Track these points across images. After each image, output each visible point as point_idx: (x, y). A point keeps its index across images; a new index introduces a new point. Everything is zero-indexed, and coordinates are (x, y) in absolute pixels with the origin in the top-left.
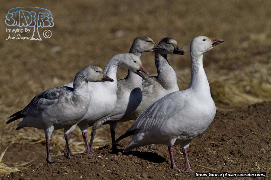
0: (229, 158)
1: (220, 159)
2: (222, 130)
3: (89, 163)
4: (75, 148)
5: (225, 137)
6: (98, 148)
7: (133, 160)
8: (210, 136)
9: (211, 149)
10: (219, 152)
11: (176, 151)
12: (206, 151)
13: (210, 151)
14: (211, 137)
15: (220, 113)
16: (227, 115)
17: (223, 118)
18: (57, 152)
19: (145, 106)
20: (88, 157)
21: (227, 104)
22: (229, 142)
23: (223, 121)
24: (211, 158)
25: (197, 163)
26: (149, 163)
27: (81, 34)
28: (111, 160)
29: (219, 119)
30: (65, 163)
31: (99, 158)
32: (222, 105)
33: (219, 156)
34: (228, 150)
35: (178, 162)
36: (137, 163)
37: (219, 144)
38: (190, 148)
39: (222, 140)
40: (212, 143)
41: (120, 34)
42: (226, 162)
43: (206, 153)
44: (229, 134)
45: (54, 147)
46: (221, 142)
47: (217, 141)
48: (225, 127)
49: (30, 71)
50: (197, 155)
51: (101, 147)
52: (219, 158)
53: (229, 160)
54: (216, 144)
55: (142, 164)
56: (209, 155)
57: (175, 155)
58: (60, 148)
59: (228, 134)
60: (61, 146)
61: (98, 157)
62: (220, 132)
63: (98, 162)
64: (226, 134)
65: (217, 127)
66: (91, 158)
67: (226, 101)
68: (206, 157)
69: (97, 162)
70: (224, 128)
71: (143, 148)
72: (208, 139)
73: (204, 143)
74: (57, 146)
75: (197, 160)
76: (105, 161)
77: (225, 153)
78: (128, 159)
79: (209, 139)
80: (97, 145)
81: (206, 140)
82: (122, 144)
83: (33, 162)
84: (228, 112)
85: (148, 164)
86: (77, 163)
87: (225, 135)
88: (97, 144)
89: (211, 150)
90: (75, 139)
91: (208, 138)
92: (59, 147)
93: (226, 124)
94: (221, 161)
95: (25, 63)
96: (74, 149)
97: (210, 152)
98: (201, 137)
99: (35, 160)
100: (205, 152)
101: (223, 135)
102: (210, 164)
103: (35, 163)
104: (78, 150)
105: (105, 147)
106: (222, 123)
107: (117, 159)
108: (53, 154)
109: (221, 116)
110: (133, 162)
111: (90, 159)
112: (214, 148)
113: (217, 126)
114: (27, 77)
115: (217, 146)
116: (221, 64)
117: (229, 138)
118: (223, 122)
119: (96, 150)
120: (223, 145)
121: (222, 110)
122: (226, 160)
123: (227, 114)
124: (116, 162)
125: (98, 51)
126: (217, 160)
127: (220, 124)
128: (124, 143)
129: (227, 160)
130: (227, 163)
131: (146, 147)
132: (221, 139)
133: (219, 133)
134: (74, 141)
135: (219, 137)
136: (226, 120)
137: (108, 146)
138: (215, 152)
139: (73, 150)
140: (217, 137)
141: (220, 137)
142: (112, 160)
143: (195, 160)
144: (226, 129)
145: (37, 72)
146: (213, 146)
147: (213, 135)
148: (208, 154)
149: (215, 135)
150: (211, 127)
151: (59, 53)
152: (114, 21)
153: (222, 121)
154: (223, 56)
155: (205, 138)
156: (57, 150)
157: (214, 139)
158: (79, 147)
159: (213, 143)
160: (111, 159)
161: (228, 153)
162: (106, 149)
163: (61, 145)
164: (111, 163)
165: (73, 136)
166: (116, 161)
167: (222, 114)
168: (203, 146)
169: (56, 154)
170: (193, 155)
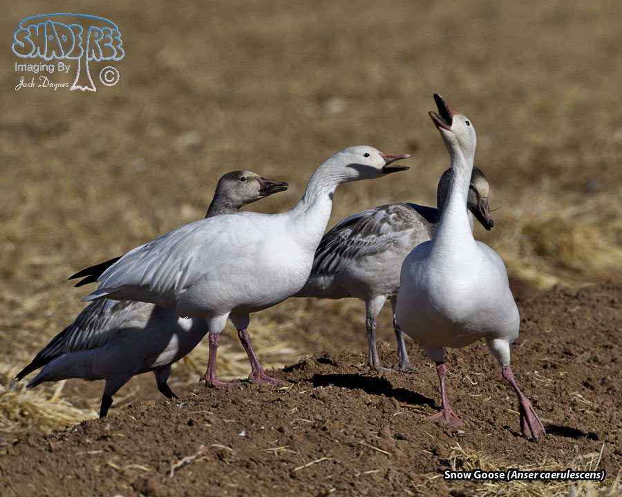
0: (581, 396)
1: (561, 396)
2: (565, 331)
3: (262, 403)
4: (230, 366)
5: (573, 346)
6: (282, 367)
7: (363, 396)
8: (538, 344)
9: (540, 373)
10: (558, 381)
11: (461, 377)
12: (530, 378)
13: (538, 378)
14: (542, 347)
15: (562, 291)
16: (579, 297)
17: (569, 304)
18: (187, 375)
19: (386, 272)
20: (258, 387)
21: (578, 271)
22: (581, 359)
23: (569, 309)
24: (541, 395)
25: (508, 405)
26: (397, 403)
27: (248, 104)
28: (311, 396)
29: (561, 306)
30: (205, 402)
31: (284, 390)
32: (566, 274)
33: (558, 391)
34: (579, 377)
35: (465, 403)
36: (370, 404)
37: (560, 362)
38: (492, 372)
39: (566, 353)
40: (544, 361)
41: (336, 106)
42: (573, 404)
43: (528, 383)
44: (582, 339)
45: (181, 365)
46: (563, 357)
47: (554, 356)
48: (574, 324)
49: (128, 188)
50: (507, 388)
51: (289, 365)
52: (559, 396)
53: (582, 399)
54: (551, 363)
55: (383, 405)
56: (535, 387)
57: (459, 387)
58: (194, 366)
59: (580, 340)
60: (196, 363)
61: (281, 389)
62: (563, 336)
63: (281, 401)
64: (575, 341)
65: (555, 324)
66: (266, 390)
67: (576, 264)
68: (529, 392)
69: (279, 400)
70: (571, 327)
71: (385, 369)
72: (535, 351)
73: (525, 360)
74: (188, 362)
75: (508, 398)
76: (298, 399)
77: (572, 383)
78: (350, 394)
79: (537, 351)
80: (281, 362)
81: (529, 353)
82: (336, 360)
83: (133, 398)
84: (581, 290)
85: (395, 406)
86: (233, 402)
87: (574, 343)
88: (279, 359)
89: (540, 376)
90: (229, 346)
91: (533, 349)
92: (192, 363)
93: (575, 318)
94: (562, 403)
95: (116, 171)
96: (226, 369)
97: (537, 382)
98: (517, 346)
99: (137, 394)
100: (527, 381)
101: (568, 343)
102: (538, 407)
103: (137, 399)
104: (235, 372)
105: (297, 366)
106: (566, 314)
107: (326, 394)
108: (179, 381)
109: (564, 299)
110: (361, 402)
111: (262, 392)
112: (548, 371)
113: (555, 321)
114: (121, 201)
115: (554, 366)
116: (565, 178)
117: (582, 350)
118: (570, 312)
119: (278, 372)
120: (567, 364)
121: (565, 284)
122: (575, 400)
123: (578, 294)
124: (324, 401)
125: (285, 145)
126: (555, 398)
127: (562, 317)
128: (342, 356)
129: (577, 400)
130: (576, 407)
131: (392, 367)
132: (564, 351)
133: (559, 336)
134: (227, 352)
135: (558, 346)
136: (575, 307)
137: (305, 363)
138: (549, 380)
139: (225, 372)
140: (555, 346)
141: (562, 347)
142: (313, 396)
143: (503, 399)
144: (575, 329)
145: (144, 190)
146: (545, 367)
147: (546, 341)
148: (533, 386)
149: (549, 341)
150: (542, 323)
151: (195, 149)
152: (322, 77)
153: (566, 310)
154: (569, 160)
155: (528, 349)
156: (187, 371)
157: (548, 352)
158: (238, 365)
159: (546, 361)
160: (311, 394)
161: (580, 385)
162: (299, 370)
163: (197, 359)
164: (311, 403)
165: (224, 338)
166: (323, 399)
167: (566, 295)
168: (523, 368)
169: (186, 381)
170: (499, 387)
